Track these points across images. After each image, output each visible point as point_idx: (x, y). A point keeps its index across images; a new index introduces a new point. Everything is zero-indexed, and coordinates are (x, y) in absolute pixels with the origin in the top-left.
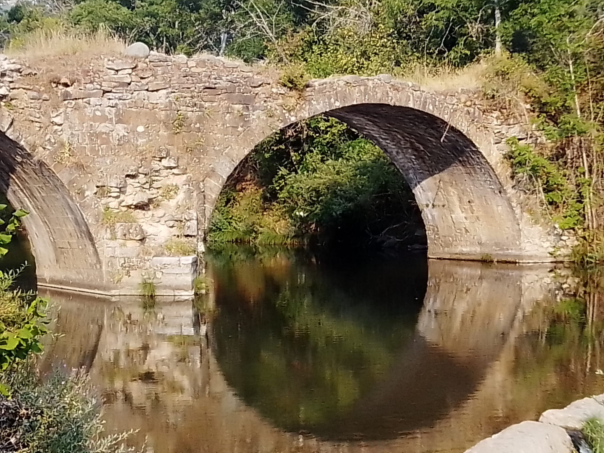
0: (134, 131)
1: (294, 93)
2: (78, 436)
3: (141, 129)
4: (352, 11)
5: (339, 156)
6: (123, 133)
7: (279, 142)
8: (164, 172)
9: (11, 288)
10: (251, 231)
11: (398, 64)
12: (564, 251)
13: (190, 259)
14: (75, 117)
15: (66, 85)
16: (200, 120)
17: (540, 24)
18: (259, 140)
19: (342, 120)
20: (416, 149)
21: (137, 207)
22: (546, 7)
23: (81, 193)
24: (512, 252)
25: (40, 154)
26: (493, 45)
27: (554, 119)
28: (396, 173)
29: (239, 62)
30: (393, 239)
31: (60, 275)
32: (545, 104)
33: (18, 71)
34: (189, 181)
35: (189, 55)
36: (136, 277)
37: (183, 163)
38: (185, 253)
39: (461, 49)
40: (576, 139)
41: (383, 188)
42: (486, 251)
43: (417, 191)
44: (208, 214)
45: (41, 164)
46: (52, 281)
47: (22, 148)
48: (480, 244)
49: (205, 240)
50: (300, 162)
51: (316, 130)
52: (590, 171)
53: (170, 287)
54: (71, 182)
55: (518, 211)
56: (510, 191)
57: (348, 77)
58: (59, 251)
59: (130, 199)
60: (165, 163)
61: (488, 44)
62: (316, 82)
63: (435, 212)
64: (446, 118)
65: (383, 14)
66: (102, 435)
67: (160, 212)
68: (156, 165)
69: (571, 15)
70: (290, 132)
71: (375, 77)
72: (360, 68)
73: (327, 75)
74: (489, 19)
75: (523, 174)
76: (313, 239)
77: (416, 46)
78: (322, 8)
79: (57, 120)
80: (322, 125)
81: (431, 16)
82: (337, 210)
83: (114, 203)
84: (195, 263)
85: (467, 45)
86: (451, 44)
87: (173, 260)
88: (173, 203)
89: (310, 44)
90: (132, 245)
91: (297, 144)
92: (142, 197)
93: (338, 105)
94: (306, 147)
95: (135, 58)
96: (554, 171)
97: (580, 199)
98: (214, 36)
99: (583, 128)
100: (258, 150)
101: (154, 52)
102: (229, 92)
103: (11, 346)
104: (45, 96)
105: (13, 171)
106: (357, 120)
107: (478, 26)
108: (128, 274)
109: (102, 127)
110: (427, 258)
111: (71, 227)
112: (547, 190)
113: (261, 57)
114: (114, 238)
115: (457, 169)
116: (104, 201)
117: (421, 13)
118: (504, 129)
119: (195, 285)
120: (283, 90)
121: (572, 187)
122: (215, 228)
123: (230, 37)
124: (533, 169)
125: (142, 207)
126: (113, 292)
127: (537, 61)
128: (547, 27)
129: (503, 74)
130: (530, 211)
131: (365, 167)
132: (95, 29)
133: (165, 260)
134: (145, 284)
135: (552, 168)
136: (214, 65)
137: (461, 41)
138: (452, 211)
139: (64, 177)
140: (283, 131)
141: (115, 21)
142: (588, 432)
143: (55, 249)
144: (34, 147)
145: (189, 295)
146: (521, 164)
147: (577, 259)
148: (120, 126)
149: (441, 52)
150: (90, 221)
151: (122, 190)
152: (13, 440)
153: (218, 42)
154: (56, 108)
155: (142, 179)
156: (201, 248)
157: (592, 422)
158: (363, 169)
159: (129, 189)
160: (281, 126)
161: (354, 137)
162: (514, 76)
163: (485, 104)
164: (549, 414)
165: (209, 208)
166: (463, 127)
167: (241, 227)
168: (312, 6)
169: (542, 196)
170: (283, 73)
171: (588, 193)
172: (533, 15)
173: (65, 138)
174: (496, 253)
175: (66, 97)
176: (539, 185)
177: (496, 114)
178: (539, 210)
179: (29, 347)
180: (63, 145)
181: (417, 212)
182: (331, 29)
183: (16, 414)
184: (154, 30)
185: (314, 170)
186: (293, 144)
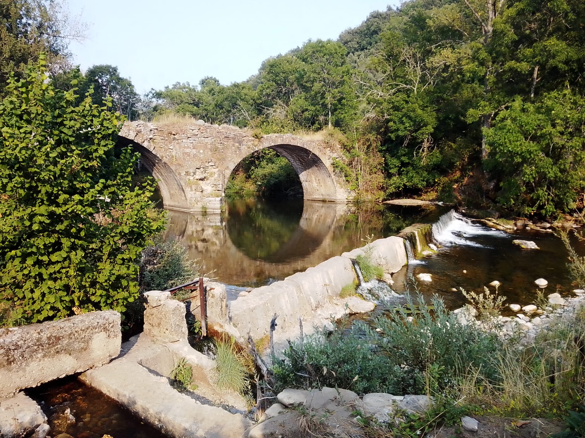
0: (199, 152)
1: (257, 140)
2: (179, 260)
3: (201, 151)
4: (278, 111)
5: (273, 163)
6: (195, 153)
7: (251, 158)
8: (210, 167)
9: (154, 208)
10: (241, 189)
11: (294, 130)
12: (351, 198)
13: (219, 199)
14: (177, 146)
15: (174, 135)
16: (223, 149)
17: (344, 117)
18: (244, 156)
19: (274, 150)
20: (300, 161)
21: (200, 180)
22: (346, 111)
23: (180, 174)
24: (333, 198)
25: (165, 160)
26: (328, 124)
27: (348, 151)
28: (293, 169)
29: (237, 128)
30: (292, 193)
31: (172, 204)
32: (346, 146)
33: (157, 129)
34: (219, 171)
35: (219, 125)
36: (200, 205)
37: (217, 164)
38: (218, 197)
39: (317, 125)
40: (356, 158)
41: (288, 175)
42: (324, 197)
43: (301, 176)
44: (226, 183)
45: (165, 163)
46: (169, 206)
47: (158, 157)
48: (322, 195)
49: (225, 192)
50: (259, 165)
51: (265, 153)
52: (361, 170)
53: (212, 209)
54: (176, 170)
55: (335, 183)
56: (333, 176)
57: (276, 134)
58: (172, 196)
59: (197, 177)
60: (210, 164)
61: (326, 123)
62: (265, 136)
63: (307, 183)
64: (311, 150)
65: (289, 112)
66: (187, 260)
67: (208, 182)
68: (207, 165)
69: (356, 114)
70: (256, 154)
71: (286, 135)
72: (280, 132)
73: (269, 133)
74: (327, 115)
75: (337, 171)
76: (263, 192)
77: (301, 124)
78: (268, 109)
79: (171, 147)
80: (267, 152)
81: (306, 113)
82: (272, 182)
83: (192, 178)
84: (221, 200)
85: (319, 124)
86: (313, 123)
87: (213, 199)
88: (213, 178)
89: (263, 122)
90: (198, 193)
91: (258, 158)
92: (202, 176)
93: (273, 144)
94: (261, 159)
95: (200, 126)
96: (348, 170)
97: (357, 179)
99: (359, 154)
100: (244, 160)
101: (206, 124)
102: (234, 139)
103: (154, 228)
104: (166, 139)
105: (155, 165)
106: (280, 150)
107: (323, 117)
108: (197, 204)
109: (187, 150)
110: (303, 200)
111: (176, 186)
112: (346, 176)
113: (245, 126)
114: (192, 190)
115: (315, 168)
116: (188, 177)
117: (303, 112)
118: (331, 154)
119: (221, 208)
120: (253, 139)
121: (354, 175)
122: (228, 188)
123: (234, 119)
124: (341, 169)
125: (202, 179)
126: (191, 210)
127: (343, 130)
128: (347, 118)
129: (331, 135)
130: (340, 184)
131: (282, 167)
132: (185, 115)
133: (210, 199)
134: (203, 208)
135: (348, 169)
136: (228, 129)
137: (317, 122)
138: (312, 183)
139: (173, 168)
140: (253, 154)
141: (192, 112)
142: (357, 260)
143: (170, 194)
144: (162, 157)
145: (219, 211)
146: (337, 167)
147: (356, 201)
148: (194, 150)
149: (310, 126)
150: (183, 184)
151: (195, 173)
152: (155, 261)
153: (230, 120)
154: (170, 143)
155: (202, 169)
156: (223, 195)
157: (359, 256)
159: (197, 173)
160: (252, 151)
161: (278, 156)
162: (336, 136)
163: (325, 145)
164: (345, 254)
165: (226, 180)
166: (317, 153)
167: (238, 188)
168: (264, 108)
169: (344, 178)
170: (253, 132)
171: (360, 177)
172: (342, 114)
173: (174, 154)
174: (327, 198)
175: (174, 139)
176: (343, 174)
177: (329, 149)
178: (343, 183)
179: (161, 228)
180: (173, 157)
181: (300, 183)
182: (271, 117)
183: (156, 252)
184: (206, 115)
185: (264, 168)
186: (256, 158)
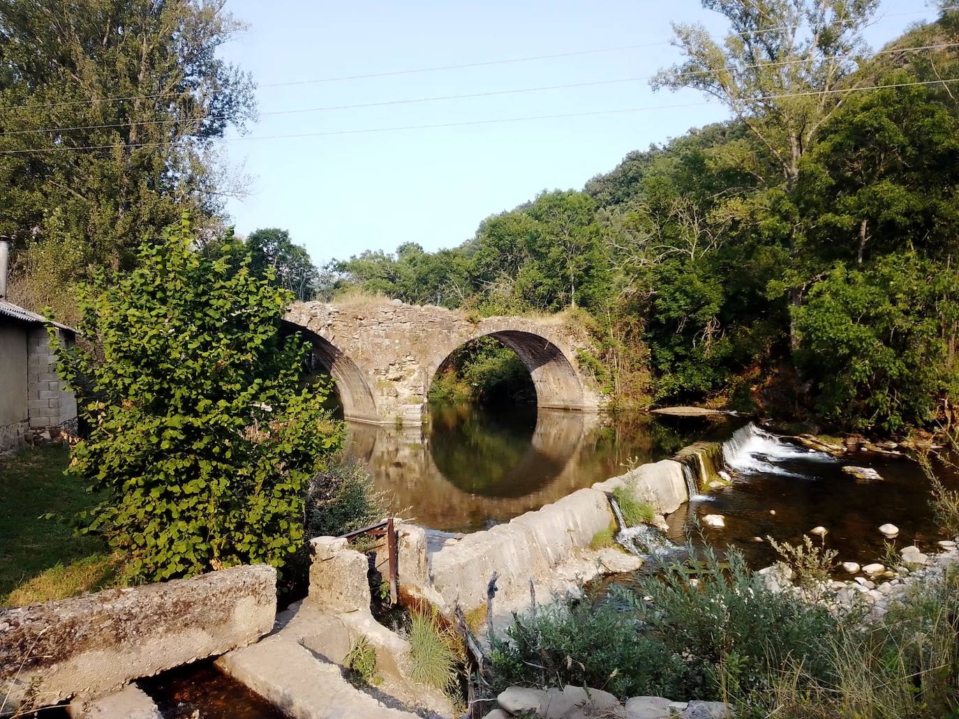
0: (394, 342)
1: (472, 325)
2: (361, 492)
3: (397, 341)
4: (502, 285)
5: (494, 356)
6: (388, 343)
7: (464, 349)
8: (408, 363)
9: (330, 419)
10: (451, 392)
11: (524, 311)
12: (604, 405)
13: (419, 406)
14: (364, 335)
15: (361, 319)
16: (426, 337)
17: (594, 292)
18: (455, 347)
19: (496, 338)
20: (532, 354)
21: (394, 380)
22: (596, 284)
23: (367, 372)
24: (579, 405)
25: (347, 353)
26: (571, 303)
27: (600, 339)
28: (523, 365)
29: (446, 309)
30: (520, 397)
31: (356, 413)
32: (596, 332)
33: (338, 312)
34: (420, 367)
35: (422, 306)
36: (393, 415)
37: (417, 358)
38: (418, 403)
39: (555, 304)
40: (611, 349)
41: (516, 372)
42: (567, 404)
43: (533, 374)
44: (429, 384)
45: (348, 358)
46: (351, 416)
47: (339, 350)
48: (563, 400)
49: (427, 397)
50: (475, 359)
51: (483, 343)
52: (618, 365)
53: (410, 420)
54: (362, 367)
55: (582, 384)
56: (578, 374)
57: (499, 317)
58: (356, 402)
59: (391, 376)
60: (409, 358)
61: (568, 302)
62: (484, 320)
63: (541, 384)
64: (547, 338)
65: (517, 287)
66: (373, 492)
67: (406, 382)
68: (404, 359)
69: (609, 289)
70: (471, 344)
71: (513, 318)
72: (505, 313)
73: (489, 316)
74: (569, 290)
75: (585, 366)
76: (481, 397)
77: (533, 303)
78: (487, 284)
79: (356, 336)
80: (487, 341)
81: (541, 288)
82: (493, 383)
83: (383, 378)
84: (422, 408)
85: (558, 303)
86: (550, 302)
87: (412, 406)
88: (412, 378)
89: (481, 301)
90: (392, 399)
91: (474, 350)
92: (397, 375)
93: (494, 331)
94: (478, 352)
95: (395, 307)
96: (600, 365)
97: (613, 379)
98: (434, 297)
99: (614, 344)
100: (455, 353)
101: (404, 304)
102: (441, 324)
104: (350, 325)
105: (334, 361)
106: (504, 338)
107: (563, 293)
108: (389, 413)
109: (378, 340)
110: (537, 407)
111: (361, 389)
112: (597, 374)
113: (457, 307)
114: (383, 395)
115: (553, 363)
116: (378, 377)
117: (535, 287)
118: (575, 344)
119: (423, 419)
120: (467, 323)
121: (608, 373)
122: (432, 391)
123: (442, 297)
124: (590, 364)
125: (397, 380)
126: (382, 422)
127: (592, 311)
128: (597, 295)
129: (575, 317)
130: (588, 385)
131: (507, 361)
132: (376, 292)
133: (408, 406)
134: (398, 418)
135: (599, 363)
136: (433, 310)
137: (555, 301)
138: (549, 384)
139: (358, 364)
140: (467, 344)
141: (386, 289)
142: (616, 494)
143: (354, 400)
144: (344, 350)
145: (419, 424)
146: (584, 361)
147: (611, 409)
148: (387, 340)
149: (545, 306)
150: (371, 386)
151: (387, 371)
152: (328, 494)
153: (436, 299)
154: (356, 330)
155: (397, 366)
156: (426, 400)
157: (617, 489)
158: (506, 362)
159: (390, 371)
160: (466, 341)
161: (501, 347)
162: (581, 318)
163: (566, 332)
164: (596, 485)
165: (430, 381)
166: (556, 343)
167: (446, 390)
168: (483, 283)
169: (594, 377)
170: (467, 315)
171: (617, 376)
172: (590, 289)
173: (359, 345)
174: (571, 405)
175: (361, 325)
176: (593, 371)
177: (571, 336)
178: (592, 384)
180: (359, 349)
181: (532, 384)
182: (492, 294)
183: (330, 481)
184: (405, 293)
185: (482, 363)
186: (472, 350)
